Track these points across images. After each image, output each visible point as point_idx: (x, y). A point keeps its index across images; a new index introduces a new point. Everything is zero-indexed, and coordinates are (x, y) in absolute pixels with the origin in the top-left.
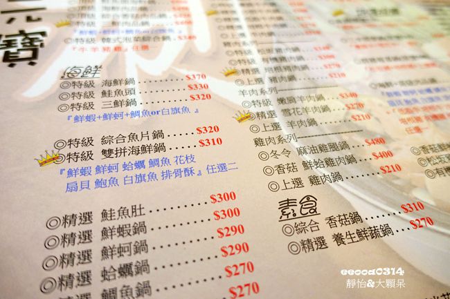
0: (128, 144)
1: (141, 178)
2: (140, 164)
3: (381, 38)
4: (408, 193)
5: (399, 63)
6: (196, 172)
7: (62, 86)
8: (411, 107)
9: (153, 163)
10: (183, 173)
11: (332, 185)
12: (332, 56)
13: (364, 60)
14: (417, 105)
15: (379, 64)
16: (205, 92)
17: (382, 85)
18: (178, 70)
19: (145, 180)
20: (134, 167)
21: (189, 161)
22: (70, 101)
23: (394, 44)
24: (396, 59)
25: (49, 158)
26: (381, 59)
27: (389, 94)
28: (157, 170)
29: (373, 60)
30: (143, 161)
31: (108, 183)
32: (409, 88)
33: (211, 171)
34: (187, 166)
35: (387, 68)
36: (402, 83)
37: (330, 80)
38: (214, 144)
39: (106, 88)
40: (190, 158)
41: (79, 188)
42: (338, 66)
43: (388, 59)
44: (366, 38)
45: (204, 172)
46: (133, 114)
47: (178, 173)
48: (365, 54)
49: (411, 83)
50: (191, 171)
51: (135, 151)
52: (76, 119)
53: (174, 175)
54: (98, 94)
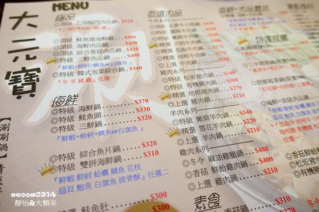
0: (97, 157)
1: (106, 183)
2: (105, 172)
3: (272, 62)
4: (280, 189)
5: (283, 83)
6: (141, 177)
7: (53, 113)
8: (288, 120)
9: (114, 171)
10: (133, 178)
11: (231, 184)
12: (236, 80)
13: (258, 82)
14: (294, 119)
15: (269, 85)
16: (148, 113)
17: (269, 103)
18: (129, 96)
19: (108, 184)
20: (101, 175)
21: (137, 169)
22: (58, 125)
23: (281, 67)
24: (281, 80)
25: (47, 169)
26: (270, 81)
27: (274, 110)
28: (116, 176)
29: (265, 81)
30: (107, 170)
31: (85, 187)
32: (289, 104)
33: (151, 176)
34: (135, 172)
35: (274, 88)
36: (284, 100)
37: (233, 100)
38: (153, 155)
39: (82, 113)
40: (137, 167)
41: (67, 192)
42: (240, 88)
43: (276, 80)
44: (262, 63)
45: (147, 177)
46: (100, 133)
47: (129, 178)
48: (260, 76)
49: (290, 100)
50: (138, 176)
51: (102, 162)
52: (63, 138)
53: (127, 180)
54: (76, 118)
